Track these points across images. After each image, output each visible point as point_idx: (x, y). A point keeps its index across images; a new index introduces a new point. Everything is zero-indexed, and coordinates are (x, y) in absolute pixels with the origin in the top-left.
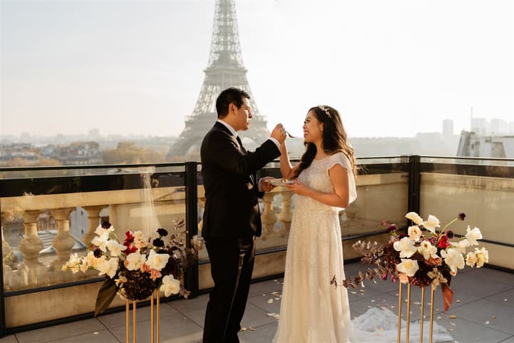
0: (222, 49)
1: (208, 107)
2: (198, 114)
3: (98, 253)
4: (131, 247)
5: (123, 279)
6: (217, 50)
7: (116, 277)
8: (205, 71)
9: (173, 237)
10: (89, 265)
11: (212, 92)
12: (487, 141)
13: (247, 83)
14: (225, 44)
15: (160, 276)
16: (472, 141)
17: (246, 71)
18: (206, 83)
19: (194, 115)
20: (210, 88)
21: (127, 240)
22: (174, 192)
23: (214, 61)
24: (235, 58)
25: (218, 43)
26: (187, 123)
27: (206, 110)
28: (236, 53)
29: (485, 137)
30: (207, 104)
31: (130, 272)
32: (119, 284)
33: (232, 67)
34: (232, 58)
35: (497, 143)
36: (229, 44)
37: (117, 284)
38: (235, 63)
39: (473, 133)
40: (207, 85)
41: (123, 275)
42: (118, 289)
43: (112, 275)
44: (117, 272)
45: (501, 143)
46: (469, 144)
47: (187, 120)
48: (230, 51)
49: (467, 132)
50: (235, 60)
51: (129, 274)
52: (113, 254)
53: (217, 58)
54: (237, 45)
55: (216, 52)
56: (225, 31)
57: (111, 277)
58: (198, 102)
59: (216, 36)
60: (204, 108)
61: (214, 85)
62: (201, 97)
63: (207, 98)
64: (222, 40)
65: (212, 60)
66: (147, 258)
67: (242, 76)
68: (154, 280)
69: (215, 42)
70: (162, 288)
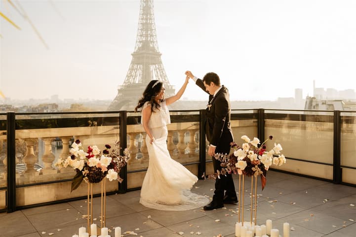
0: (144, 39)
1: (134, 79)
2: (127, 84)
3: (73, 157)
4: (91, 154)
5: (86, 172)
6: (141, 40)
7: (83, 170)
8: (132, 55)
9: (113, 151)
10: (68, 164)
11: (137, 69)
12: (323, 104)
13: (161, 63)
14: (147, 36)
15: (106, 170)
16: (314, 104)
17: (161, 55)
18: (133, 63)
19: (124, 85)
20: (135, 66)
21: (89, 151)
22: (113, 129)
23: (139, 48)
24: (153, 46)
25: (141, 36)
26: (120, 91)
27: (132, 82)
28: (154, 42)
29: (322, 101)
30: (134, 77)
31: (90, 168)
32: (85, 174)
33: (151, 52)
34: (151, 45)
35: (330, 105)
36: (149, 36)
37: (83, 174)
38: (153, 49)
39: (314, 98)
40: (133, 64)
41: (86, 169)
42: (84, 177)
43: (81, 169)
44: (84, 167)
45: (332, 105)
46: (311, 105)
47: (119, 88)
48: (150, 41)
49: (310, 97)
50: (154, 47)
51: (90, 169)
52: (81, 158)
53: (141, 46)
54: (155, 37)
55: (140, 42)
56: (146, 26)
57: (81, 170)
58: (127, 76)
59: (140, 31)
60: (131, 80)
61: (138, 64)
62: (129, 72)
63: (133, 73)
64: (144, 33)
65: (137, 47)
66: (100, 160)
67: (158, 58)
68: (103, 172)
69: (139, 35)
70: (108, 176)
